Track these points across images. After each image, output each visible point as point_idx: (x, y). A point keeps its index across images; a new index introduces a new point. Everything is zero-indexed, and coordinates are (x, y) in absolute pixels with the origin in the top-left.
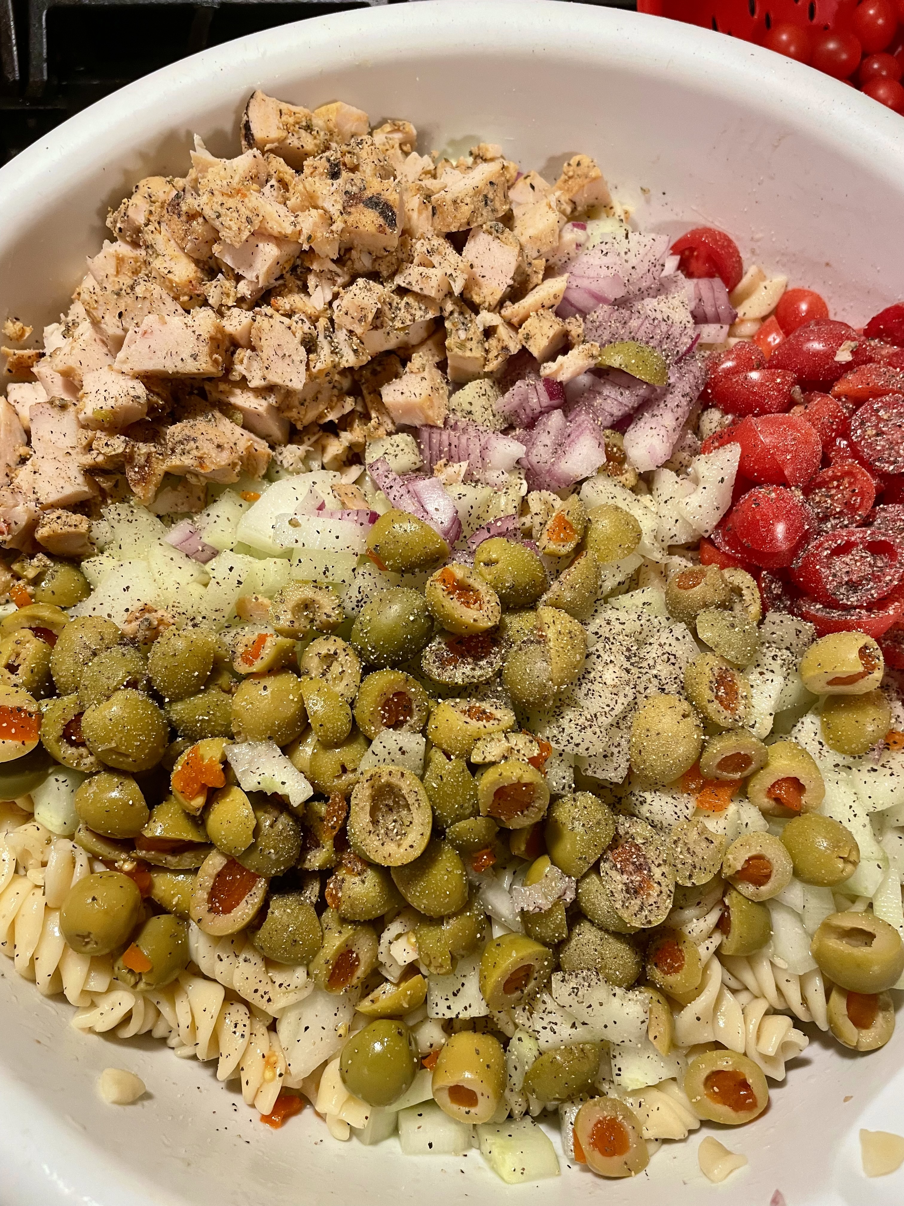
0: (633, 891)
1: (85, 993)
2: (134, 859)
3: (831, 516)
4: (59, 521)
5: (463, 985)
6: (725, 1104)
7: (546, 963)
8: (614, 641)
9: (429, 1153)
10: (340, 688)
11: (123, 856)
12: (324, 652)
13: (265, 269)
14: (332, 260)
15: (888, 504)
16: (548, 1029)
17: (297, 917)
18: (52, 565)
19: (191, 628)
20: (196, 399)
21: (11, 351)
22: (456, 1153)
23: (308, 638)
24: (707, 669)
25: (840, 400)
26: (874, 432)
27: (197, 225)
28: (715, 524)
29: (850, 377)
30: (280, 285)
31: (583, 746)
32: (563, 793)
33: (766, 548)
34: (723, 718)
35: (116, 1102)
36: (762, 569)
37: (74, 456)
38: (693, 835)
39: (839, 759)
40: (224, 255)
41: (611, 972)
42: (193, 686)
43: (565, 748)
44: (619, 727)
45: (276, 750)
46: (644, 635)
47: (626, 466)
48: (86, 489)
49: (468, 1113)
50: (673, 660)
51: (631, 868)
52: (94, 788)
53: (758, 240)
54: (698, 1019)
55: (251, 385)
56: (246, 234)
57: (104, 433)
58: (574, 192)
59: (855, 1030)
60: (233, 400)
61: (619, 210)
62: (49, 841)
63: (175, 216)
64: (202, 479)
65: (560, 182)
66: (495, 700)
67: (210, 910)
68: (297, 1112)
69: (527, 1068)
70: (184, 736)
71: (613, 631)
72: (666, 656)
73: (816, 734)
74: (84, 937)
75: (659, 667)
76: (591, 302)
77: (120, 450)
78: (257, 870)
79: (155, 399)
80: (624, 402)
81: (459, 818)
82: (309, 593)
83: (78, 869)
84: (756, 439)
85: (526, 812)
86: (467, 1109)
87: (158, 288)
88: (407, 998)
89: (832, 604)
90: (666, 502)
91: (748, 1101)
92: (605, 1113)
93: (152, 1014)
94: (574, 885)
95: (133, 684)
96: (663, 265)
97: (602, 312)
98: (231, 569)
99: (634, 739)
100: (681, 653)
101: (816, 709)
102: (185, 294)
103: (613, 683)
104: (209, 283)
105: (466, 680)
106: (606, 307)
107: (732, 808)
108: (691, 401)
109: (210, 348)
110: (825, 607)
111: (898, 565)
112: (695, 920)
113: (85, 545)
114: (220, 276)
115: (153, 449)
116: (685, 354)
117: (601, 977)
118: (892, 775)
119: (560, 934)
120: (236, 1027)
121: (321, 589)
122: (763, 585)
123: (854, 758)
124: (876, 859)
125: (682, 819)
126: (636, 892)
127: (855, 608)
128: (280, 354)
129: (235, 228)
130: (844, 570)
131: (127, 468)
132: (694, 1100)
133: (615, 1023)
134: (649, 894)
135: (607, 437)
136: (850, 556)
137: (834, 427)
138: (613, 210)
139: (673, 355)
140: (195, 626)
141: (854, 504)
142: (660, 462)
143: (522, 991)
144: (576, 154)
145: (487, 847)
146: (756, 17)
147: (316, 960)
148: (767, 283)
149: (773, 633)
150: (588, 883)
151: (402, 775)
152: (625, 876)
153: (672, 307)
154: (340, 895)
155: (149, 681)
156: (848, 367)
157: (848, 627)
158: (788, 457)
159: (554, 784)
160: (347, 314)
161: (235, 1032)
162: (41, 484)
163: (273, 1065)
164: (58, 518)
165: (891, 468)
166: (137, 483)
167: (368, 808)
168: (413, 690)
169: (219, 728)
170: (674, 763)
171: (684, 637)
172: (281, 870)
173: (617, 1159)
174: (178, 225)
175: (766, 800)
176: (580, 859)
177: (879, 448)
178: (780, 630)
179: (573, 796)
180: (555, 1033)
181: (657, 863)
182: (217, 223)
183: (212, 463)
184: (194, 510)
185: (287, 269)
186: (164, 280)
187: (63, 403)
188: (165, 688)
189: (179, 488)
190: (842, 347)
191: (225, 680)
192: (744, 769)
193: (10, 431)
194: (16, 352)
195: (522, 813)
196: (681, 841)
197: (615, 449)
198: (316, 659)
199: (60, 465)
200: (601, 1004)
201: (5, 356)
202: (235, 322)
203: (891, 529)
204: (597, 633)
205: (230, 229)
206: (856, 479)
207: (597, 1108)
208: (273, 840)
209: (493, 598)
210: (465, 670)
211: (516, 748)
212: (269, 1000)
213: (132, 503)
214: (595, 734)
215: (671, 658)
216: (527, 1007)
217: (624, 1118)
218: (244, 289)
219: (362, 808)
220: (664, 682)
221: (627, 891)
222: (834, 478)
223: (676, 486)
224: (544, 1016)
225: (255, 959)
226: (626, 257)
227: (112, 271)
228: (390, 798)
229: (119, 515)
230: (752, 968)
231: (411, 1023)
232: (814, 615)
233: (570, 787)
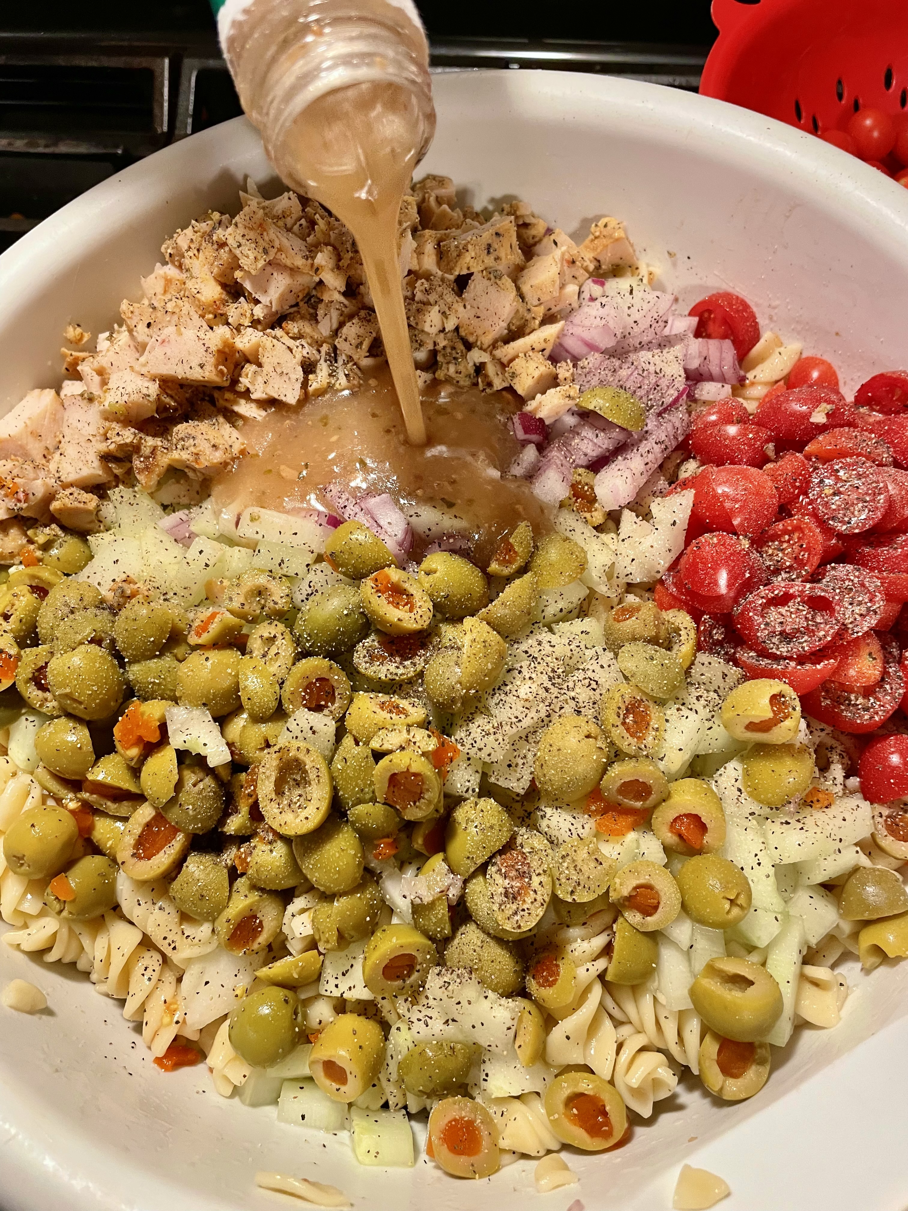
0: (511, 896)
1: (17, 912)
2: (79, 800)
3: (782, 569)
4: (71, 497)
5: (352, 966)
6: (581, 1127)
7: (428, 957)
8: (541, 662)
9: (301, 1125)
10: (273, 668)
11: (71, 795)
12: (266, 635)
13: (277, 295)
14: (339, 292)
15: (839, 563)
16: (422, 1022)
17: (208, 874)
18: (63, 535)
19: (161, 601)
20: (206, 405)
21: (70, 352)
22: (327, 1129)
23: (254, 621)
24: (617, 695)
25: (810, 460)
26: (831, 491)
27: (224, 254)
28: (667, 565)
29: (821, 438)
30: (295, 312)
31: (486, 751)
32: (467, 795)
33: (703, 592)
34: (628, 744)
35: (11, 1007)
36: (704, 613)
37: (94, 443)
38: (583, 854)
39: (755, 807)
40: (244, 281)
41: (488, 974)
42: (149, 650)
43: (469, 751)
44: (527, 741)
45: (206, 715)
46: (574, 661)
47: (597, 505)
48: (100, 473)
49: (338, 1090)
50: (594, 685)
51: (513, 873)
52: (51, 729)
53: (774, 308)
54: (568, 1038)
55: (253, 397)
56: (261, 263)
57: (119, 425)
58: (599, 250)
59: (721, 1077)
60: (236, 408)
61: (643, 271)
62: (14, 774)
63: (210, 245)
64: (198, 474)
65: (587, 241)
66: (416, 700)
67: (134, 855)
68: (192, 1063)
69: (400, 1057)
70: (139, 697)
71: (543, 652)
72: (587, 681)
73: (736, 780)
74: (19, 859)
75: (577, 690)
76: (584, 350)
77: (128, 441)
78: (177, 823)
79: (168, 400)
80: (599, 444)
81: (359, 802)
82: (262, 580)
83: (30, 799)
84: (709, 486)
85: (417, 804)
86: (338, 1087)
87: (187, 305)
88: (298, 969)
89: (763, 653)
90: (623, 540)
91: (604, 1128)
92: (463, 1114)
93: (74, 945)
94: (459, 884)
95: (96, 641)
96: (666, 322)
97: (593, 360)
98: (201, 552)
99: (539, 754)
100: (604, 680)
101: (742, 756)
102: (210, 313)
103: (525, 697)
104: (232, 305)
105: (389, 676)
106: (597, 355)
107: (632, 836)
108: (665, 449)
109: (217, 360)
110: (758, 656)
111: (834, 622)
112: (579, 940)
113: (92, 522)
114: (242, 299)
115: (160, 444)
116: (671, 405)
117: (473, 976)
118: (802, 829)
119: (443, 929)
120: (145, 970)
121: (274, 578)
122: (702, 628)
123: (772, 809)
124: (775, 912)
125: (575, 836)
126: (515, 898)
127: (785, 658)
128: (279, 370)
129: (252, 257)
130: (779, 620)
131: (135, 457)
132: (552, 1118)
133: (483, 1024)
134: (524, 901)
135: (579, 475)
136: (786, 608)
137: (797, 484)
138: (638, 271)
139: (658, 405)
140: (165, 600)
141: (802, 560)
142: (623, 502)
143: (404, 981)
144: (605, 216)
145: (388, 837)
146: (843, 102)
147: (220, 917)
148: (782, 350)
149: (702, 675)
150: (474, 884)
151: (308, 751)
152: (507, 881)
153: (665, 361)
154: (248, 860)
155: (113, 641)
156: (822, 429)
157: (770, 675)
158: (737, 506)
159: (459, 786)
160: (346, 340)
161: (143, 975)
162: (64, 465)
163: (173, 1013)
164: (71, 494)
165: (844, 527)
166: (141, 471)
167: (273, 779)
168: (336, 677)
169: (168, 692)
170: (571, 780)
171: (609, 666)
172: (198, 828)
173: (463, 1159)
174: (209, 251)
175: (670, 835)
176: (468, 858)
177: (834, 507)
178: (708, 672)
179: (476, 799)
180: (427, 1026)
181: (537, 872)
182: (237, 252)
183: (206, 460)
184: (192, 503)
185: (301, 298)
186: (193, 298)
187: (91, 396)
188: (125, 649)
189: (182, 482)
190: (818, 409)
191: (180, 651)
192: (645, 799)
193: (54, 420)
194: (74, 353)
195: (415, 804)
196: (569, 857)
197: (586, 488)
198: (259, 641)
199: (81, 450)
200: (469, 1003)
201: (64, 356)
202: (246, 340)
203: (840, 588)
204: (526, 652)
205: (247, 257)
206: (804, 535)
207: (457, 1106)
208: (193, 797)
209: (426, 604)
210: (389, 667)
211: (413, 740)
212: (174, 948)
213: (136, 489)
214: (496, 740)
215: (593, 684)
216: (410, 999)
217: (482, 1122)
218: (259, 312)
219: (268, 777)
220: (581, 705)
221: (506, 896)
222: (785, 532)
223: (635, 526)
224: (423, 1009)
225: (170, 909)
226: (629, 312)
227: (160, 289)
228: (298, 773)
229: (122, 497)
230: (636, 1001)
231: (303, 996)
232: (744, 661)
233: (474, 791)
